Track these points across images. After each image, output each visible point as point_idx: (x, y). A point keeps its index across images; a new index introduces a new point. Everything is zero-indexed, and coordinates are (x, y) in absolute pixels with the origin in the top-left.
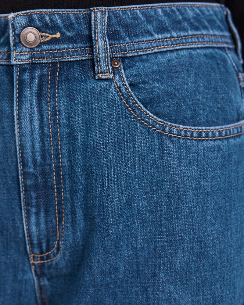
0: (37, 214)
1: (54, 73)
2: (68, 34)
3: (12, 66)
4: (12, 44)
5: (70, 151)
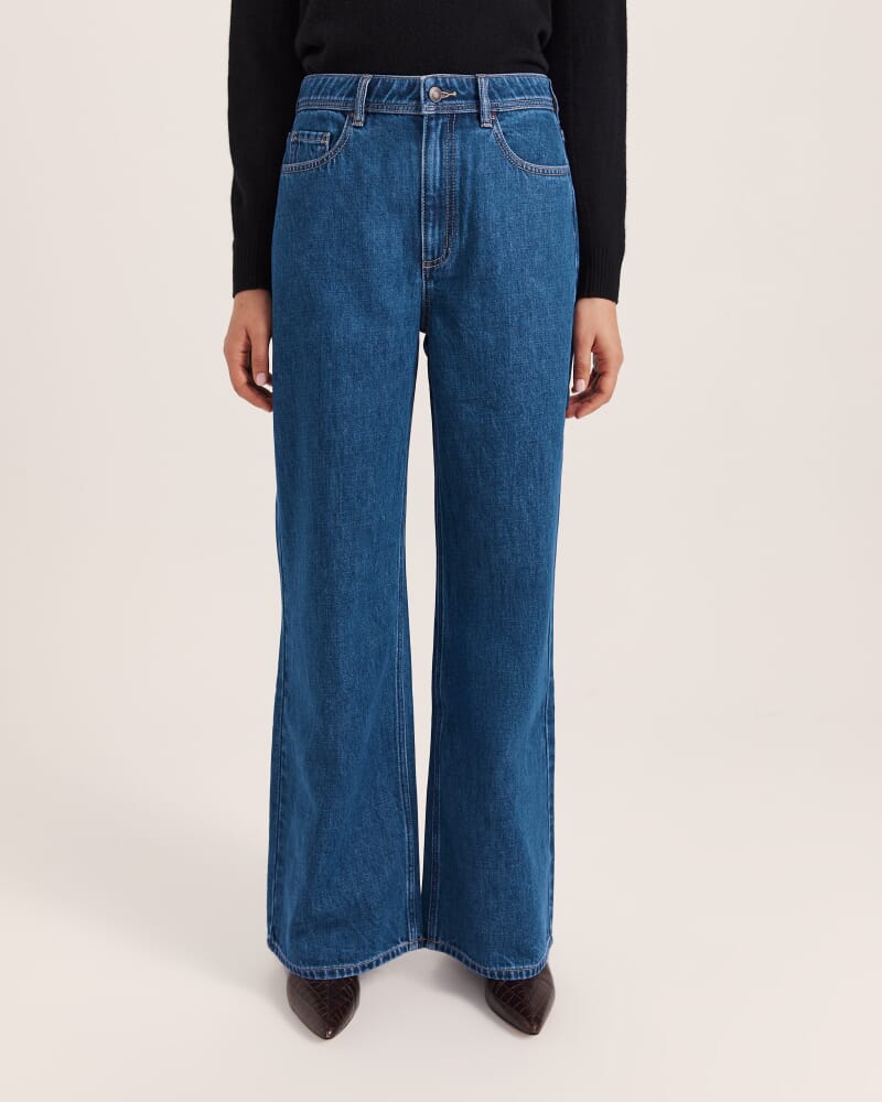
0: (433, 227)
2: (462, 93)
3: (422, 116)
4: (423, 99)
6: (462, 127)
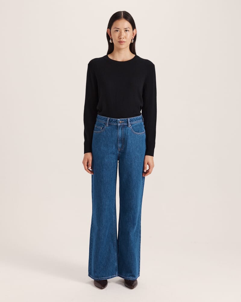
0: (120, 144)
1: (123, 126)
2: (125, 121)
3: (118, 126)
4: (118, 123)
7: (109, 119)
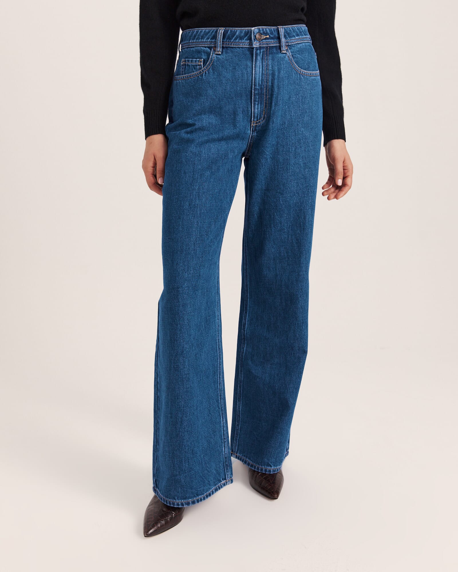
1: (267, 51)
2: (271, 36)
4: (253, 39)
5: (272, 80)
6: (272, 53)
7: (222, 30)
